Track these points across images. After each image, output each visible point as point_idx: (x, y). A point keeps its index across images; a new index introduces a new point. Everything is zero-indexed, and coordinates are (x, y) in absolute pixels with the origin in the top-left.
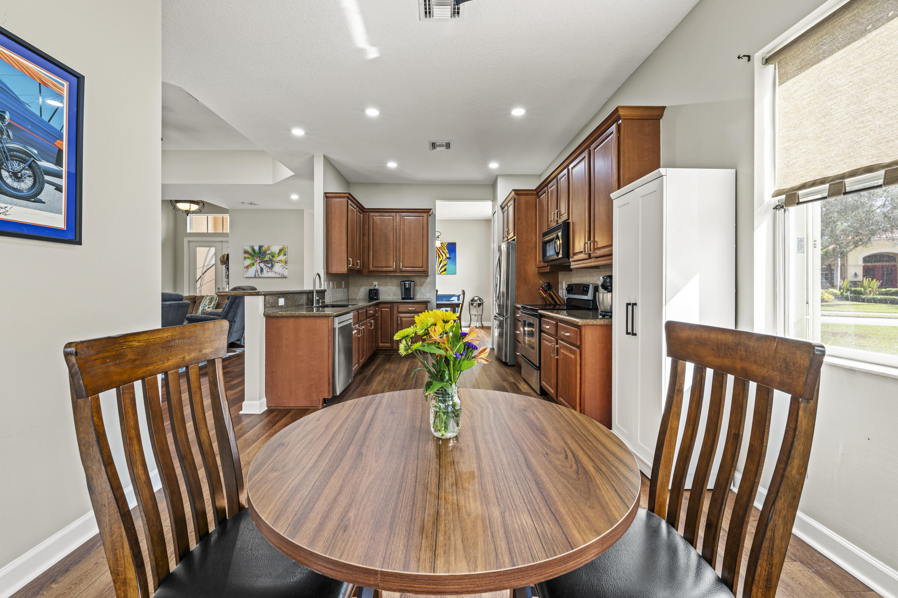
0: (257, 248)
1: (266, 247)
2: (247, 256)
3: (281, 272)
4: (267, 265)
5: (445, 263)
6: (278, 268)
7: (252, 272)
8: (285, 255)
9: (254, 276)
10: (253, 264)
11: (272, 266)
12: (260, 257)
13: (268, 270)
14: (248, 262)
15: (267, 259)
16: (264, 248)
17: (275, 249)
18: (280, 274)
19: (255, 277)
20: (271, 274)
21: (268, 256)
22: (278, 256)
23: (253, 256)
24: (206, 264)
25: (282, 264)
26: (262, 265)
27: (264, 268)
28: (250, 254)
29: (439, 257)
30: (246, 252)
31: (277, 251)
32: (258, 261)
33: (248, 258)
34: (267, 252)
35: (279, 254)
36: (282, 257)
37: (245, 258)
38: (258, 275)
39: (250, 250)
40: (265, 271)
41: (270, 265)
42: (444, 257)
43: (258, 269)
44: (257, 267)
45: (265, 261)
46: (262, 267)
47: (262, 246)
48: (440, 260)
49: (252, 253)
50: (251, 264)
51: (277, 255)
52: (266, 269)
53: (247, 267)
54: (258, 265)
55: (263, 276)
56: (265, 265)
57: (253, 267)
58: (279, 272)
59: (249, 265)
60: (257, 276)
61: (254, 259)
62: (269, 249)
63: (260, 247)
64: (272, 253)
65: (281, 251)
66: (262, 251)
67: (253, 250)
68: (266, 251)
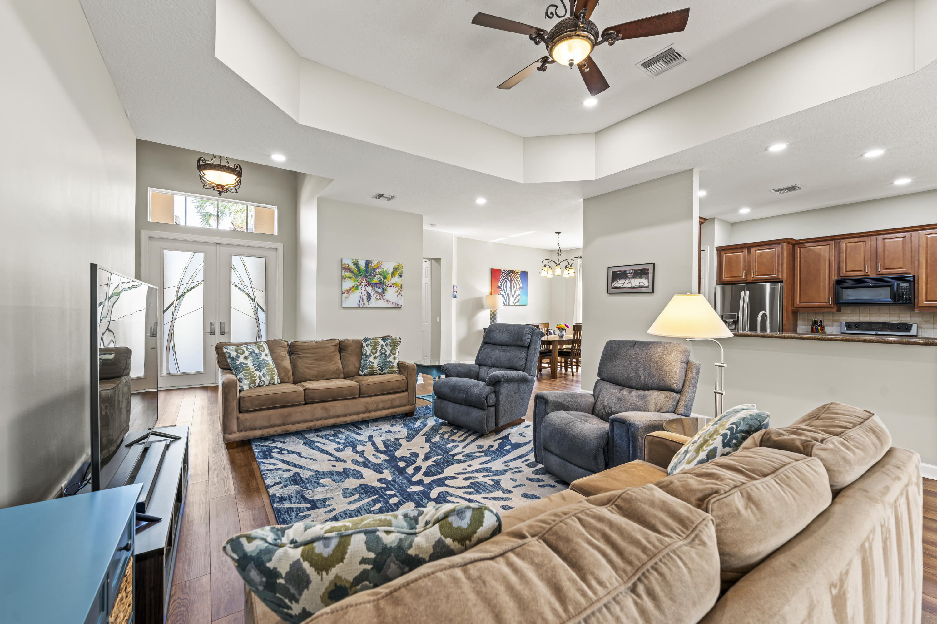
0: (362, 264)
1: (375, 262)
2: (347, 274)
3: (395, 301)
4: (377, 290)
5: (518, 293)
6: (391, 293)
7: (353, 299)
8: (401, 276)
9: (357, 306)
10: (357, 288)
11: (384, 291)
12: (366, 277)
13: (378, 297)
14: (348, 284)
15: (376, 280)
16: (373, 265)
17: (388, 267)
18: (394, 304)
19: (359, 307)
20: (381, 304)
21: (379, 276)
22: (392, 277)
23: (356, 275)
24: (185, 282)
25: (397, 289)
26: (369, 289)
27: (372, 295)
28: (352, 272)
29: (514, 287)
30: (345, 268)
31: (391, 271)
32: (364, 284)
33: (350, 278)
34: (377, 271)
35: (393, 274)
36: (396, 280)
37: (343, 278)
38: (364, 304)
39: (352, 266)
40: (373, 298)
41: (380, 290)
42: (518, 287)
43: (363, 295)
44: (362, 292)
45: (373, 283)
46: (370, 292)
47: (370, 261)
48: (515, 289)
49: (356, 271)
50: (353, 287)
51: (390, 276)
52: (375, 296)
53: (348, 292)
54: (363, 289)
55: (370, 305)
56: (374, 290)
57: (356, 291)
58: (392, 300)
59: (350, 289)
60: (361, 306)
61: (358, 280)
62: (379, 267)
63: (368, 263)
64: (383, 272)
65: (395, 270)
66: (370, 268)
67: (358, 267)
68: (376, 269)
